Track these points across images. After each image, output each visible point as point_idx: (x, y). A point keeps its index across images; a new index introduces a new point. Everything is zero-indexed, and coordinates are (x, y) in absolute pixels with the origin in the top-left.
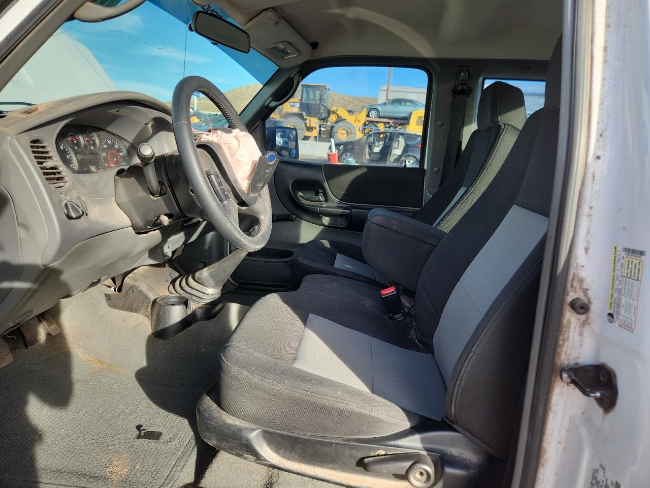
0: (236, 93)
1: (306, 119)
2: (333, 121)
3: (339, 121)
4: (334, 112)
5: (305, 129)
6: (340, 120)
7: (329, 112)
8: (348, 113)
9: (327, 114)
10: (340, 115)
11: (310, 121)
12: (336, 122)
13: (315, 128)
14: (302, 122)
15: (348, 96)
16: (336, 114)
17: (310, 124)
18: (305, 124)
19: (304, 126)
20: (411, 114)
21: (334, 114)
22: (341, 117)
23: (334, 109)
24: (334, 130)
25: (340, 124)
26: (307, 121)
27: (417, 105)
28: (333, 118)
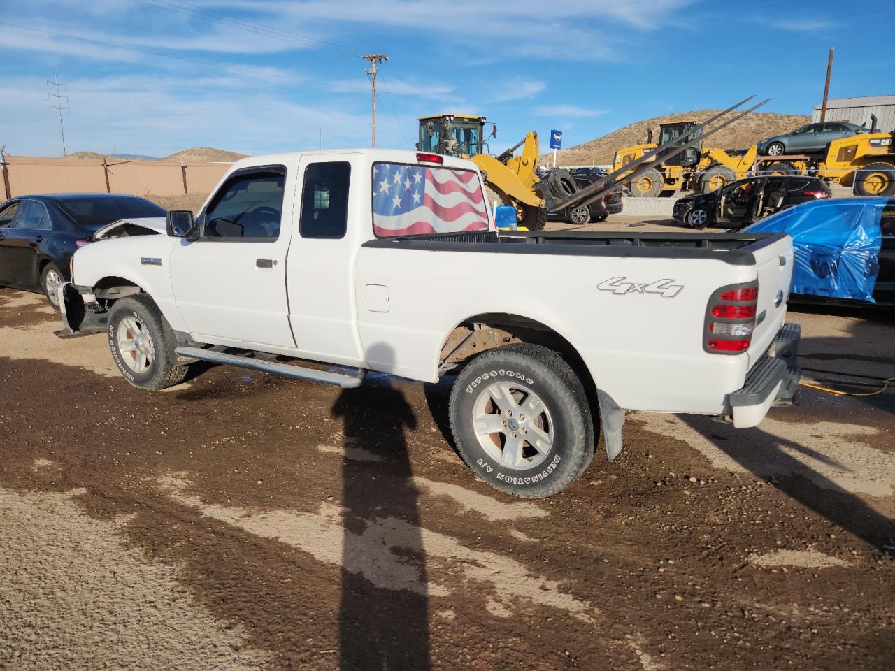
0: (623, 135)
1: (665, 169)
2: (703, 168)
3: (712, 167)
4: (706, 155)
5: (663, 181)
6: (714, 164)
7: (699, 156)
8: (726, 154)
9: (696, 159)
10: (714, 159)
11: (670, 170)
12: (708, 169)
13: (678, 179)
14: (660, 174)
15: (804, 116)
16: (709, 157)
17: (670, 175)
18: (664, 175)
19: (662, 177)
20: (829, 145)
21: (706, 157)
22: (716, 161)
23: (705, 151)
24: (704, 179)
25: (713, 171)
26: (667, 172)
27: (848, 129)
28: (705, 163)
